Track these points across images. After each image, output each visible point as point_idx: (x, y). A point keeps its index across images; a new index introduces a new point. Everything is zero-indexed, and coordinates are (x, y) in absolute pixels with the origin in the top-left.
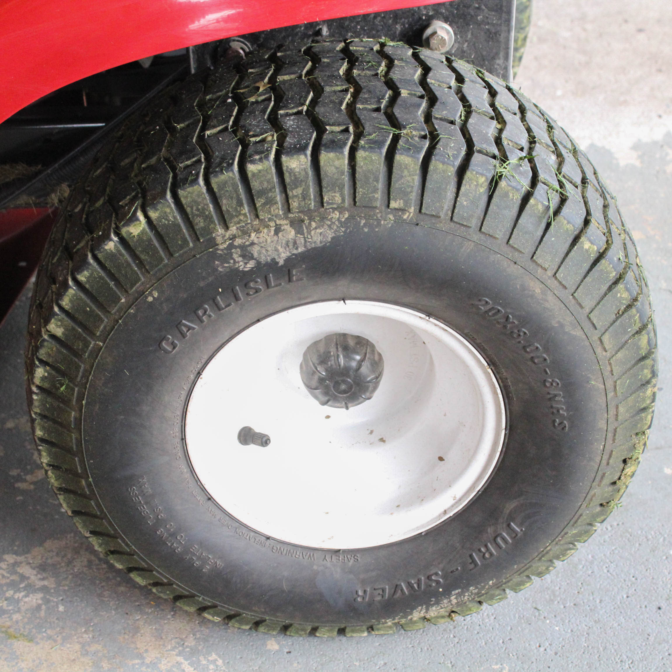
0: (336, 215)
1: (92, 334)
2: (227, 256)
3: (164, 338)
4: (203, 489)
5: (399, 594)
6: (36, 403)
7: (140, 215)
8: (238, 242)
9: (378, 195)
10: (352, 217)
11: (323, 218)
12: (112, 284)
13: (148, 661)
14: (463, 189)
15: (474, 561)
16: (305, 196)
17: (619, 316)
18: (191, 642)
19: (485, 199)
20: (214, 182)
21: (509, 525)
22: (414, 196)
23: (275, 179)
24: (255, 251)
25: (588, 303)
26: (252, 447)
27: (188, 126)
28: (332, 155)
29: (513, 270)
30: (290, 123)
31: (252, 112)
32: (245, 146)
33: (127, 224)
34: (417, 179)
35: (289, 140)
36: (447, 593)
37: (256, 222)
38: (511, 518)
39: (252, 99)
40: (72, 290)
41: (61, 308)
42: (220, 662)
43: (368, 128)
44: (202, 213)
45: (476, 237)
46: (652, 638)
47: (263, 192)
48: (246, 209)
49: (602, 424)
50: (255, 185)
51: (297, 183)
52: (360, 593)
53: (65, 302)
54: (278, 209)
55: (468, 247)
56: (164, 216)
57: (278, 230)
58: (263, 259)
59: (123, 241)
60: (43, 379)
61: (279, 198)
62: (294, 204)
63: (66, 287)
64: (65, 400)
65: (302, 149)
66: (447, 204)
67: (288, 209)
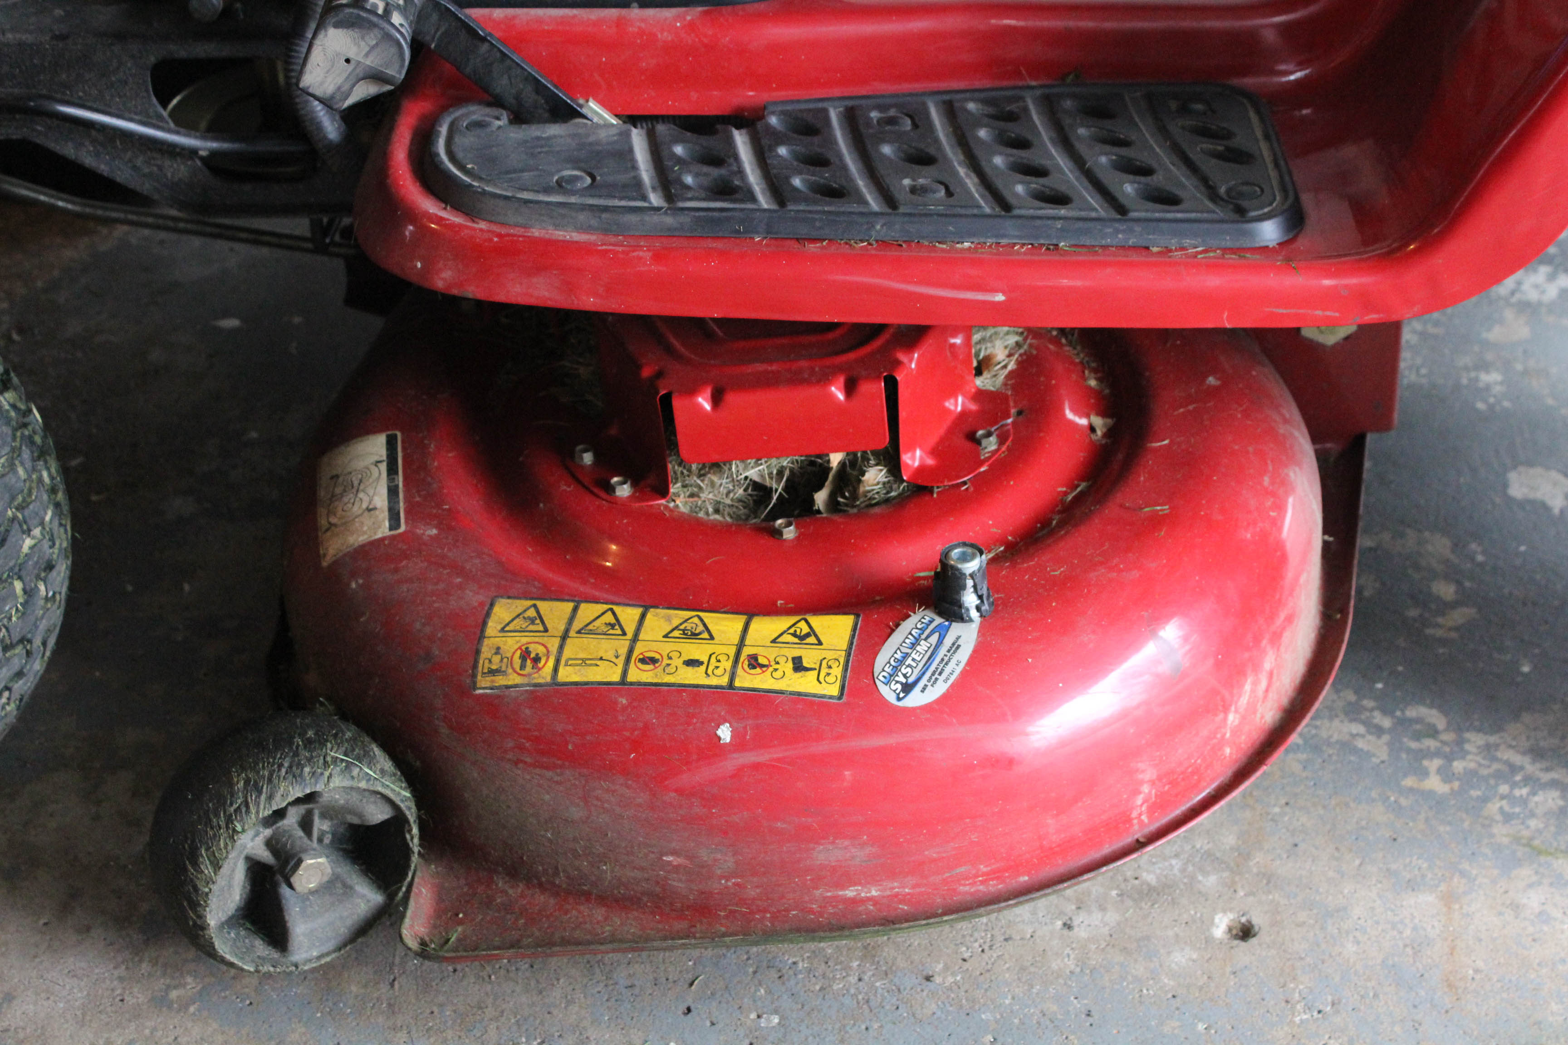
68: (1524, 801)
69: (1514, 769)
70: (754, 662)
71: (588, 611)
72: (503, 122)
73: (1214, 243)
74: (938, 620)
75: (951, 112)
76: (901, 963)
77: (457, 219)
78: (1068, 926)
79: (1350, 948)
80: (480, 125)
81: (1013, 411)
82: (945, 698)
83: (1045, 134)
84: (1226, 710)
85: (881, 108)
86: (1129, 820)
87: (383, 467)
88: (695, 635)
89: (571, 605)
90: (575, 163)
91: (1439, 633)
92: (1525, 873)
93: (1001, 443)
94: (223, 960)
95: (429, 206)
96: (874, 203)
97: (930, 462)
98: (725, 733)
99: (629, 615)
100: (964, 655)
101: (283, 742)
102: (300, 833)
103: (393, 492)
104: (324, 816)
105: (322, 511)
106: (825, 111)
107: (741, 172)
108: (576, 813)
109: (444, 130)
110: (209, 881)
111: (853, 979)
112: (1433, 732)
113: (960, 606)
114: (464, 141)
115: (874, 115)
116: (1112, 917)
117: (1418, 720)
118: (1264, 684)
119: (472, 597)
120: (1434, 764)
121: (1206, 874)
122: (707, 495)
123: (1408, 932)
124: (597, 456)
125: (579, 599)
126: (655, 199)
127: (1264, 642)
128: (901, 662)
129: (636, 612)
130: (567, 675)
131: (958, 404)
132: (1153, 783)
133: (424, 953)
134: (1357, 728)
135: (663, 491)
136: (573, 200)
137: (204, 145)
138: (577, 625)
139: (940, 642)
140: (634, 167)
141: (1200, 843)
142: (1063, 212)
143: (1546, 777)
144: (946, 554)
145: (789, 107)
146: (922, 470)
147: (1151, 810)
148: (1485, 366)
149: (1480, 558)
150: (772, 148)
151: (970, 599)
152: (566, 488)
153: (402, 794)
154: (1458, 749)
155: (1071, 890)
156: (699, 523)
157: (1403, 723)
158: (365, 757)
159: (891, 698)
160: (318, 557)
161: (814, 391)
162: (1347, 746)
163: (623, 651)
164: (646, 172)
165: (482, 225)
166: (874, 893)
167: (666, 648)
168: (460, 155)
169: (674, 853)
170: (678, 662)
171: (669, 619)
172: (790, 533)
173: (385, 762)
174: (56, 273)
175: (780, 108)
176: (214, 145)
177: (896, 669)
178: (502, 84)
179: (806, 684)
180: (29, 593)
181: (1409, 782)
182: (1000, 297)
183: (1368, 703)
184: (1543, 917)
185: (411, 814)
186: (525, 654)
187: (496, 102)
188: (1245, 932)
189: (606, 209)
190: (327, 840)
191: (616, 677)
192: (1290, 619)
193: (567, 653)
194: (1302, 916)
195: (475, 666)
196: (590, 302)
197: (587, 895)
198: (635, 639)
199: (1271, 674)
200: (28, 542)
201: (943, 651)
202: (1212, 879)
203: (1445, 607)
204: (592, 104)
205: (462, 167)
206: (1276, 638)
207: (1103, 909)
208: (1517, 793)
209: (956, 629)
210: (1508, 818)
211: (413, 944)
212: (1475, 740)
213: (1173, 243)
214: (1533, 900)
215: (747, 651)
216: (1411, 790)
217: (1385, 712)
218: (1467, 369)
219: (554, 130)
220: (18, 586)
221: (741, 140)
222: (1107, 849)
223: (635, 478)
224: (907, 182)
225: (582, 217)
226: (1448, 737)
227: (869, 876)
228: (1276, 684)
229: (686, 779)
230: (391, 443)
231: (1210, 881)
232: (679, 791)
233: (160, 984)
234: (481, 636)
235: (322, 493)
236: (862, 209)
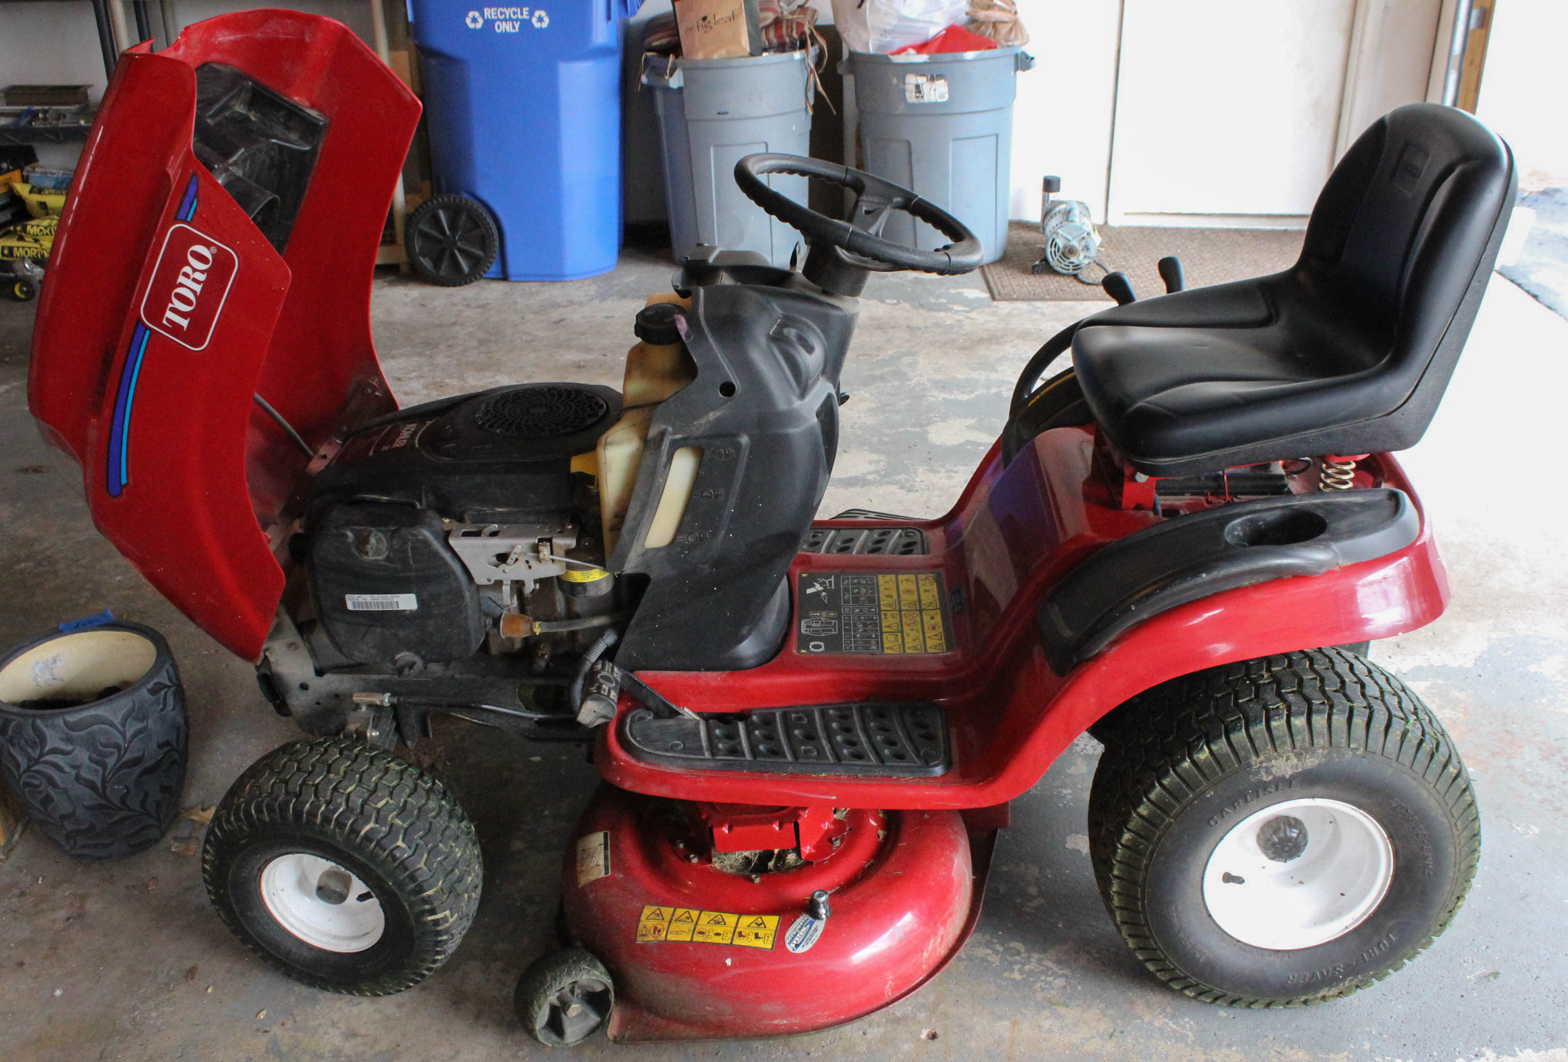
0: (1320, 751)
1: (1167, 814)
2: (1257, 772)
3: (1212, 818)
4: (1207, 910)
5: (1314, 979)
6: (1119, 855)
7: (1205, 748)
8: (1264, 765)
9: (1344, 740)
10: (1329, 753)
11: (1313, 752)
12: (1184, 786)
13: (1146, 1021)
14: (1388, 738)
15: (1363, 958)
16: (1303, 741)
17: (1465, 811)
18: (1169, 1010)
19: (1399, 743)
20: (1252, 731)
21: (1388, 936)
22: (1363, 741)
23: (1286, 730)
24: (1274, 770)
25: (1451, 803)
26: (1232, 884)
27: (1223, 696)
28: (1318, 718)
29: (1414, 783)
30: (1291, 698)
31: (1265, 691)
32: (1268, 711)
33: (1198, 752)
34: (1364, 732)
35: (1293, 709)
36: (1344, 979)
37: (1276, 754)
38: (1390, 931)
39: (1261, 682)
40: (1158, 788)
41: (1149, 799)
42: (1192, 1022)
43: (1335, 702)
44: (1244, 748)
45: (1395, 764)
46: (1461, 1014)
47: (1279, 738)
48: (1270, 746)
49: (1451, 874)
50: (1275, 733)
51: (1299, 732)
52: (1291, 978)
53: (1152, 796)
54: (1288, 747)
55: (1390, 771)
56: (1221, 749)
57: (1288, 759)
58: (1278, 775)
59: (1193, 762)
60: (1128, 840)
61: (1289, 741)
62: (1298, 745)
63: (1153, 786)
64: (1141, 854)
65: (1302, 714)
66: (1380, 746)
67: (1294, 747)
68: (1050, 983)
69: (1049, 969)
70: (740, 935)
71: (680, 911)
72: (651, 717)
73: (916, 775)
74: (811, 919)
75: (823, 714)
76: (798, 1047)
77: (633, 761)
78: (865, 1034)
79: (973, 1043)
80: (642, 718)
81: (847, 829)
82: (811, 950)
83: (858, 726)
84: (923, 951)
85: (796, 712)
86: (884, 995)
87: (602, 847)
88: (719, 923)
89: (672, 909)
90: (679, 738)
91: (1028, 910)
92: (1046, 1013)
93: (842, 842)
94: (540, 1042)
95: (623, 755)
96: (789, 757)
97: (813, 851)
98: (729, 962)
99: (695, 913)
100: (819, 933)
101: (565, 961)
102: (570, 995)
103: (606, 858)
104: (579, 988)
105: (579, 865)
106: (774, 714)
107: (740, 743)
108: (673, 989)
109: (628, 721)
110: (537, 1013)
111: (779, 1054)
112: (1018, 953)
113: (818, 914)
114: (635, 726)
115: (793, 715)
116: (882, 1030)
117: (1014, 948)
118: (939, 940)
119: (636, 904)
120: (1017, 967)
121: (921, 1012)
122: (727, 862)
123: (996, 1037)
124: (685, 846)
125: (676, 906)
126: (707, 755)
127: (939, 925)
128: (795, 935)
129: (697, 913)
130: (671, 937)
131: (826, 826)
132: (892, 980)
133: (615, 1041)
134: (989, 951)
135: (710, 861)
136: (676, 755)
137: (537, 716)
138: (675, 917)
139: (810, 928)
140: (700, 740)
141: (920, 1000)
142: (860, 762)
143: (1061, 972)
144: (813, 895)
145: (762, 711)
146: (810, 855)
147: (893, 990)
148: (1065, 786)
149: (1049, 876)
150: (753, 732)
151: (823, 911)
152: (673, 858)
153: (608, 981)
154: (1028, 961)
155: (867, 1019)
156: (724, 873)
157: (1007, 949)
158: (595, 967)
159: (791, 950)
160: (578, 884)
161: (767, 827)
162: (984, 960)
163: (692, 928)
164: (704, 743)
165: (642, 765)
166: (785, 1022)
167: (708, 928)
168: (634, 733)
169: (709, 1006)
170: (712, 934)
171: (709, 916)
172: (757, 881)
173: (602, 968)
174: (464, 732)
175: (758, 712)
176: (540, 716)
177: (793, 939)
178: (651, 703)
179: (759, 944)
180: (469, 898)
181: (1006, 975)
182: (834, 798)
183: (995, 941)
184: (1050, 1031)
185: (611, 988)
186: (655, 928)
187: (648, 708)
188: (933, 1036)
189: (688, 759)
190: (580, 996)
191: (688, 939)
192: (951, 915)
193: (671, 929)
194: (956, 1030)
195: (636, 932)
196: (682, 796)
197: (677, 1021)
198: (697, 923)
199: (942, 937)
200: (470, 879)
201: (811, 932)
202: (923, 1015)
203: (1031, 898)
204: (686, 710)
205: (635, 739)
206: (944, 923)
207: (879, 1026)
208: (1048, 979)
209: (817, 923)
210: (1042, 989)
211: (611, 1038)
212: (1035, 956)
213: (901, 775)
214: (1047, 1024)
215: (738, 930)
216: (1006, 978)
217: (1002, 944)
218: (1057, 787)
219: (670, 722)
220: (466, 895)
221: (741, 726)
222: (875, 1006)
223: (699, 855)
224: (803, 748)
225: (680, 762)
226: (1024, 955)
227: (782, 1017)
228: (945, 940)
229: (712, 979)
230: (606, 836)
231: (922, 1016)
232: (711, 983)
233: (515, 1049)
234: (639, 920)
235: (579, 858)
236: (784, 760)
